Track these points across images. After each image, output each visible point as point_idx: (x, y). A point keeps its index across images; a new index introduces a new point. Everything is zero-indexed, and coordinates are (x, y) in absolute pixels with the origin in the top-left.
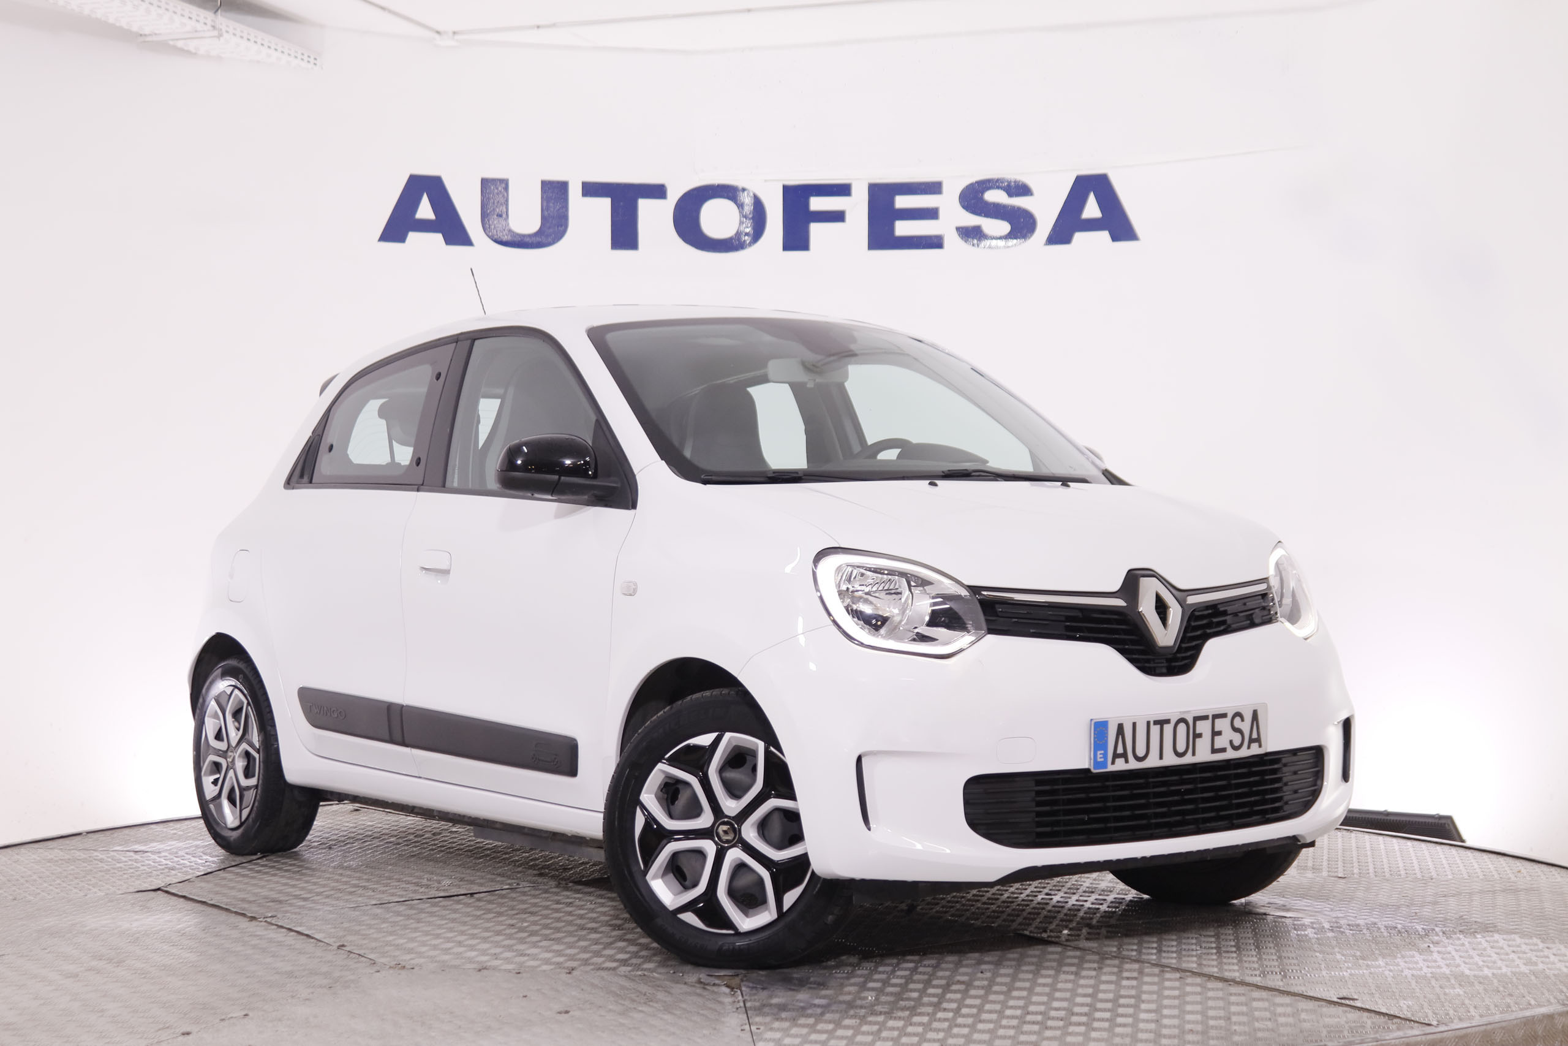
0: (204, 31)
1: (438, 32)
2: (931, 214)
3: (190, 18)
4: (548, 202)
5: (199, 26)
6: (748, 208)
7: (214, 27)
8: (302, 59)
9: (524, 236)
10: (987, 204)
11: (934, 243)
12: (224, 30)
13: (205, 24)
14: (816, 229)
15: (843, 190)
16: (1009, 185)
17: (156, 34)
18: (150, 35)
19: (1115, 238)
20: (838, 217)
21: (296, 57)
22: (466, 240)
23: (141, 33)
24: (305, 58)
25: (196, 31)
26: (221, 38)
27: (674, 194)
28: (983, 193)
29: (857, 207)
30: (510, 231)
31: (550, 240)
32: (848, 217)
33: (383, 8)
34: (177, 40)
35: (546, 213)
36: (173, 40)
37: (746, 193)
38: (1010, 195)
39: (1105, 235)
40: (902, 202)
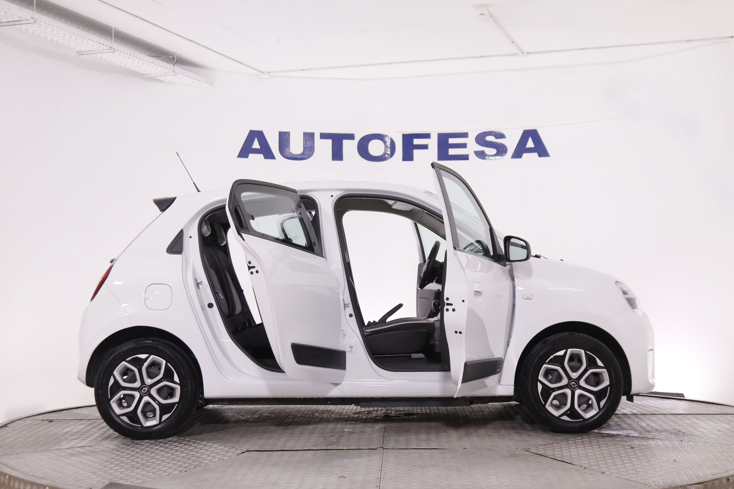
0: (169, 73)
1: (262, 72)
2: (464, 146)
3: (164, 68)
4: (306, 141)
5: (168, 71)
6: (388, 143)
7: (173, 71)
8: (207, 84)
9: (296, 155)
10: (487, 141)
11: (465, 157)
12: (177, 72)
13: (170, 70)
14: (416, 152)
15: (427, 136)
16: (496, 134)
17: (149, 74)
18: (147, 74)
19: (540, 156)
20: (425, 147)
21: (205, 83)
22: (272, 157)
23: (144, 73)
24: (208, 83)
25: (166, 73)
26: (176, 76)
27: (358, 138)
28: (485, 137)
29: (433, 143)
30: (291, 153)
31: (307, 157)
32: (429, 147)
33: (241, 63)
34: (158, 76)
35: (305, 146)
36: (156, 76)
37: (387, 137)
38: (496, 138)
39: (536, 154)
40: (452, 141)
